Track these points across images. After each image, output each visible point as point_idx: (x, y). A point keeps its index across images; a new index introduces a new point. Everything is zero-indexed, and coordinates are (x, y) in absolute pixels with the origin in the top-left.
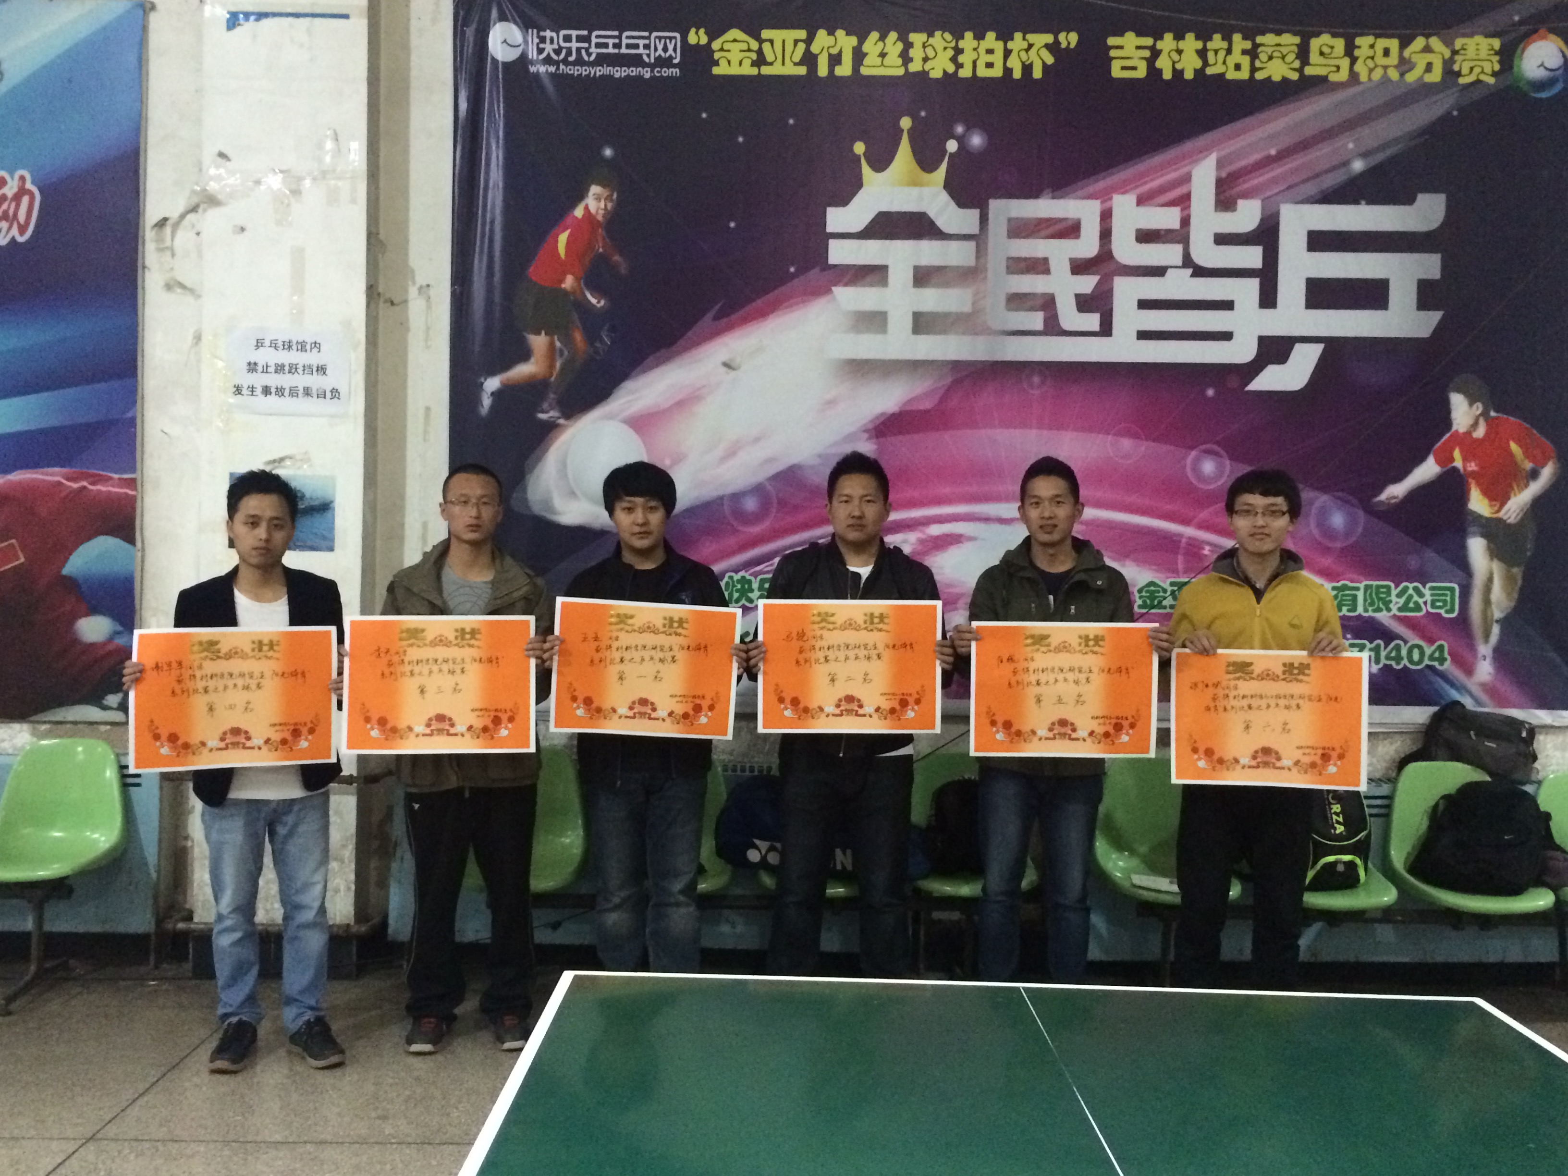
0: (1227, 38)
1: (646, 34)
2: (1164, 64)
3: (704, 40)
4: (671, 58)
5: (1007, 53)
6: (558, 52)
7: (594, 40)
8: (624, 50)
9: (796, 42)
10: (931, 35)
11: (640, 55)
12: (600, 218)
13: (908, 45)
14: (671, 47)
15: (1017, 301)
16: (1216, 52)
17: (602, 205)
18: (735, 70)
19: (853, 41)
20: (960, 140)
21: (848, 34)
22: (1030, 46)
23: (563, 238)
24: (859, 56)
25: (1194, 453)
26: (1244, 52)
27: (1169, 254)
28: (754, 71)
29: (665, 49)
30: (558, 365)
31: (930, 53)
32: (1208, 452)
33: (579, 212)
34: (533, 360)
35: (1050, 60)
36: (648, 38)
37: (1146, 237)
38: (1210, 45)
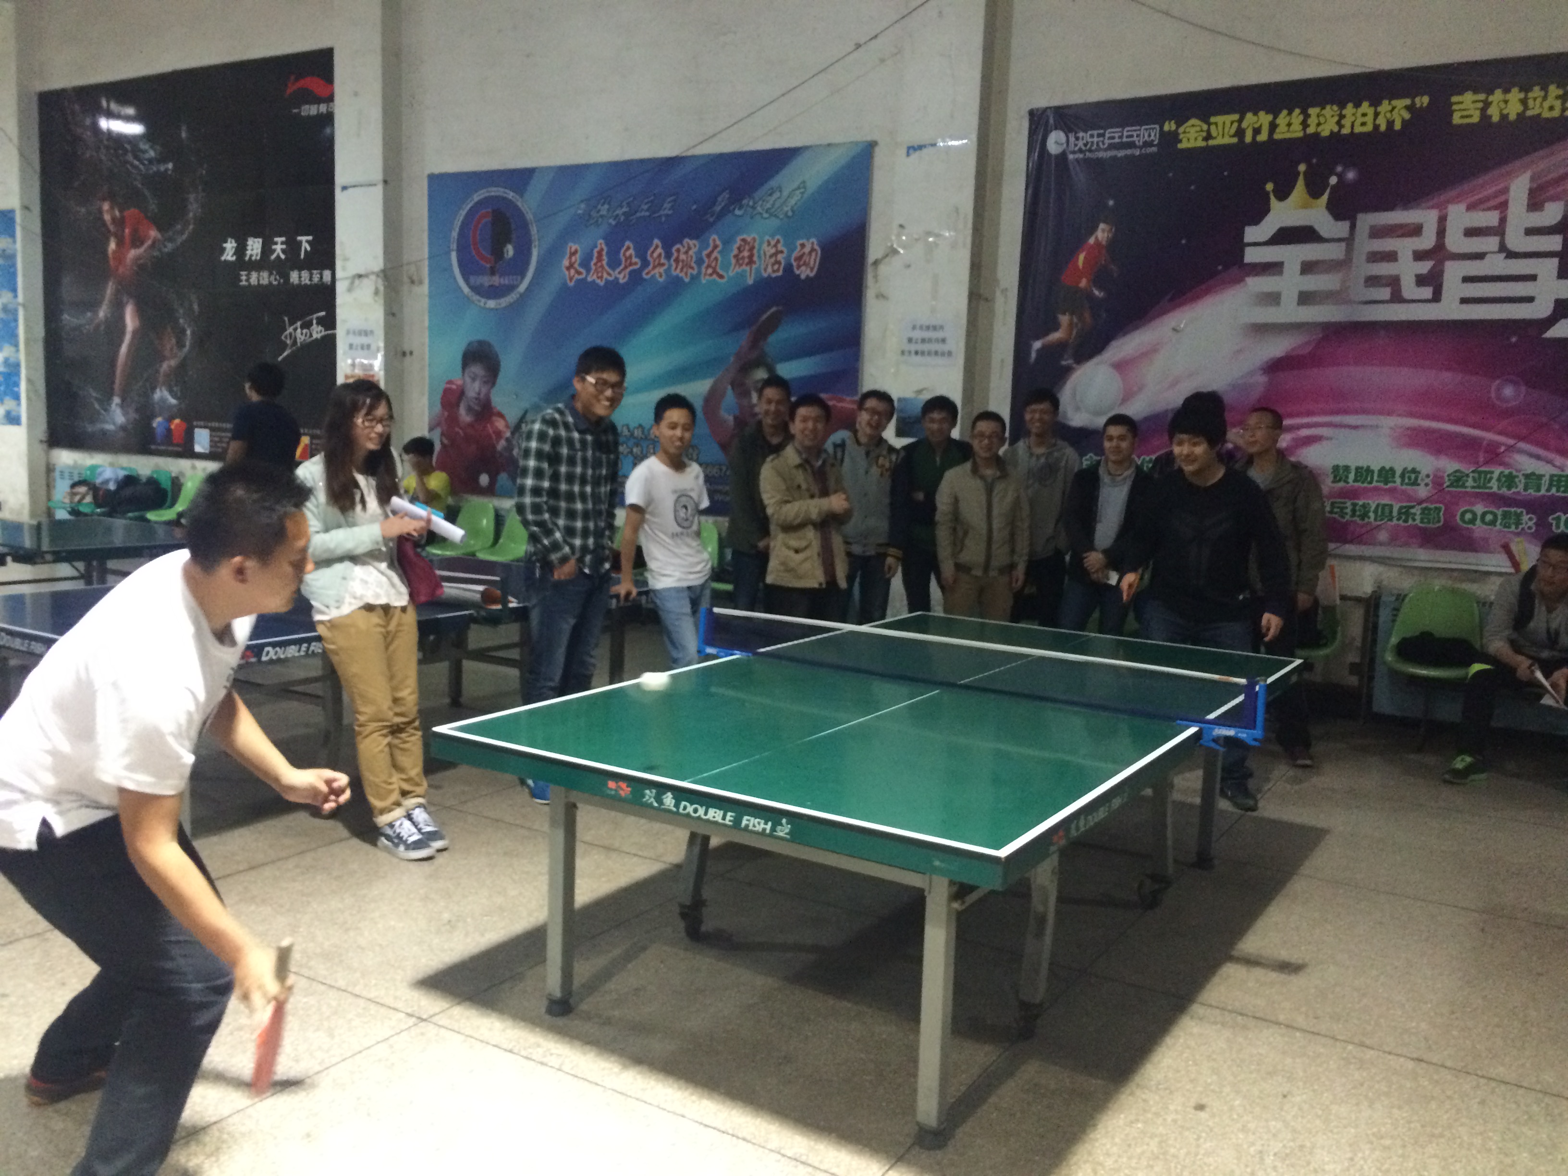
0: (1545, 88)
1: (1138, 128)
2: (1494, 113)
3: (1173, 127)
4: (1153, 141)
5: (1376, 114)
6: (1085, 145)
7: (1107, 135)
8: (1125, 140)
9: (1232, 123)
10: (1323, 108)
11: (1134, 142)
12: (1104, 243)
13: (1307, 116)
14: (1153, 134)
15: (1373, 281)
16: (1535, 99)
17: (1106, 235)
18: (1192, 144)
19: (1270, 117)
20: (1340, 176)
21: (1267, 113)
22: (1394, 108)
23: (1082, 257)
24: (1273, 126)
25: (1498, 382)
26: (1558, 97)
27: (1491, 243)
28: (1203, 144)
29: (1149, 136)
30: (1074, 332)
31: (1322, 120)
33: (1092, 241)
34: (1060, 330)
35: (1407, 116)
36: (1140, 130)
37: (1471, 232)
38: (1530, 95)
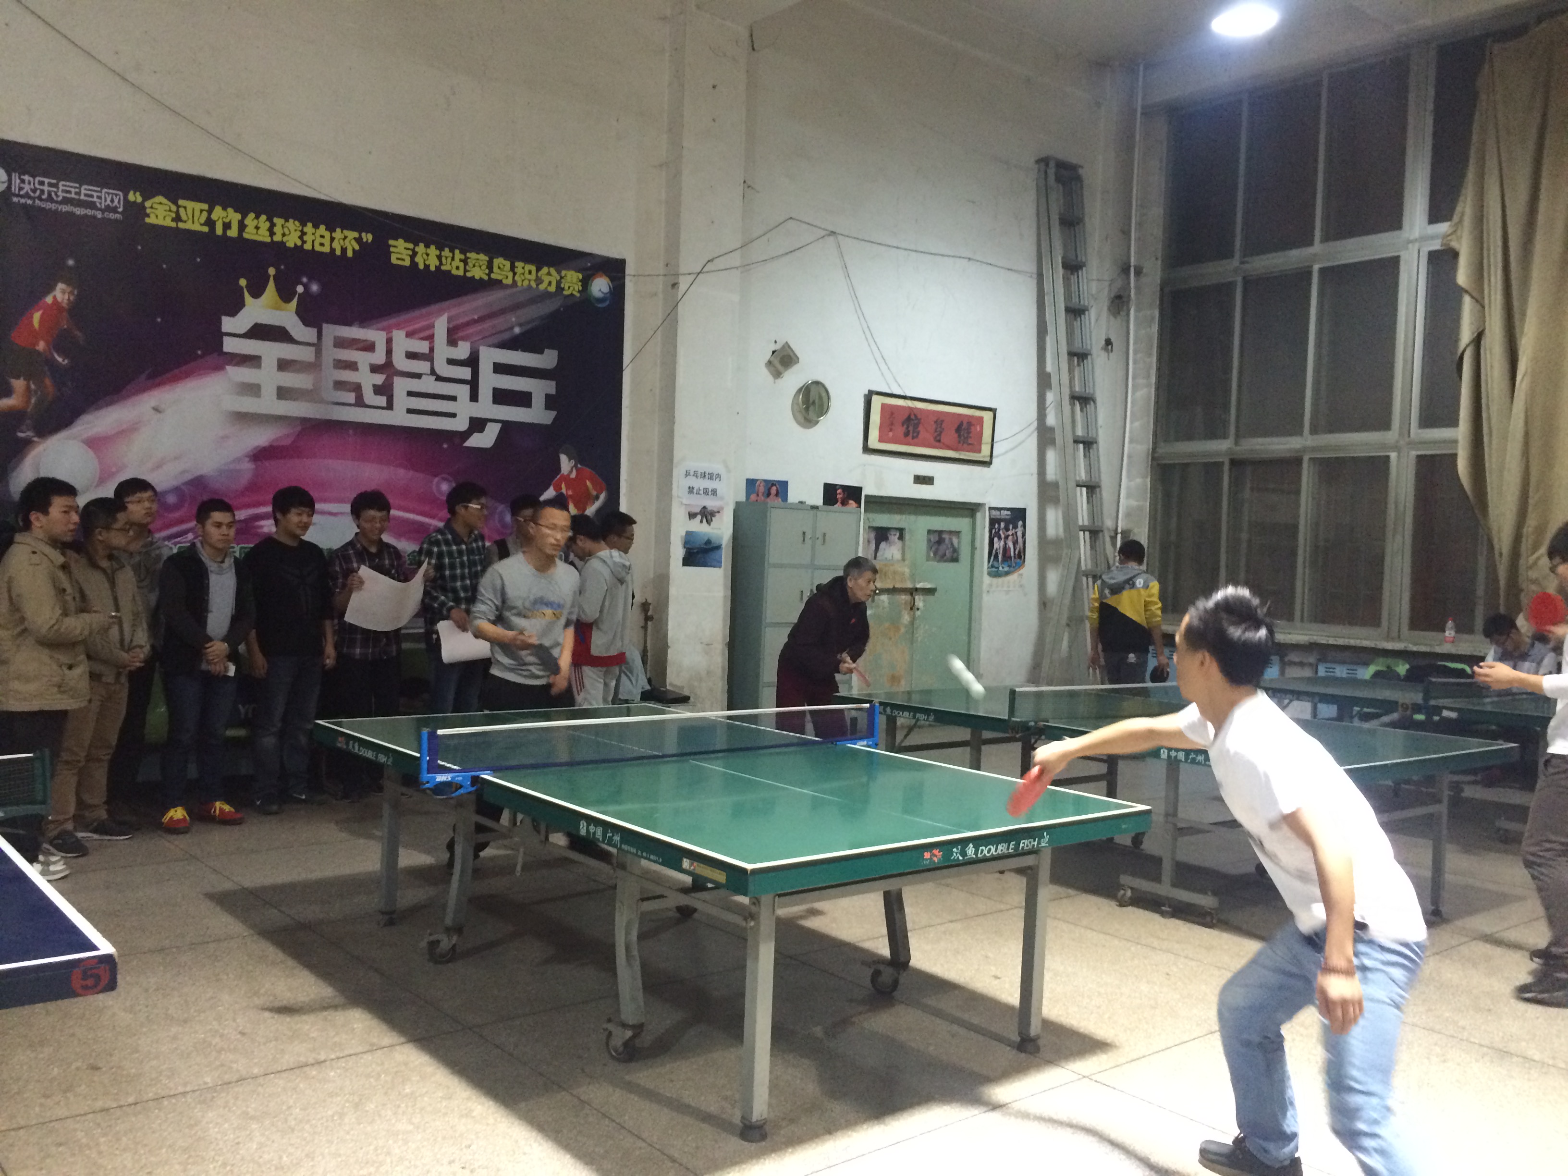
0: (452, 251)
1: (99, 189)
2: (419, 259)
3: (139, 199)
4: (116, 207)
5: (332, 239)
6: (34, 191)
7: (61, 188)
8: (82, 197)
9: (202, 211)
10: (287, 221)
11: (94, 203)
12: (65, 305)
13: (273, 225)
14: (116, 201)
15: (340, 385)
16: (446, 258)
17: (66, 297)
18: (160, 222)
19: (238, 216)
20: (306, 287)
21: (236, 211)
22: (345, 237)
23: (37, 317)
24: (242, 226)
25: (436, 479)
26: (461, 260)
27: (422, 367)
28: (173, 225)
29: (112, 201)
30: (33, 401)
31: (287, 232)
32: (444, 479)
33: (49, 300)
34: (14, 396)
35: (357, 247)
36: (101, 192)
37: (412, 356)
38: (443, 253)
